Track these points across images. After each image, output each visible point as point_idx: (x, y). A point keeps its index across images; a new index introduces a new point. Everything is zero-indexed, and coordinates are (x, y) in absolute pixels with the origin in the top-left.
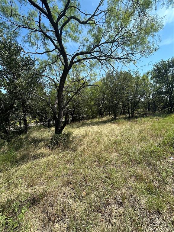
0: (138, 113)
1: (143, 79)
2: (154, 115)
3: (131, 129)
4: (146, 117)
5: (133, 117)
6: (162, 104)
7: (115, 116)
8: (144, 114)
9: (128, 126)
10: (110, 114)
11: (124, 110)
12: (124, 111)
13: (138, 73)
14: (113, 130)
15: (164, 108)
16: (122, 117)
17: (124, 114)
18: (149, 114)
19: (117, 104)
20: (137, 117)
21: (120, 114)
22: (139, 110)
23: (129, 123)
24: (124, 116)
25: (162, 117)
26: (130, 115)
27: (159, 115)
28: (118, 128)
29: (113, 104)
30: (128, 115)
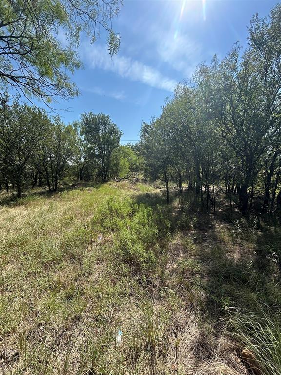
0: (65, 183)
1: (68, 132)
2: (86, 186)
3: (50, 210)
4: (75, 189)
5: (55, 190)
6: (96, 171)
7: (19, 191)
8: (73, 185)
9: (45, 207)
10: (7, 188)
11: (40, 178)
12: (40, 181)
13: (59, 120)
14: (12, 220)
15: (98, 175)
16: (35, 191)
17: (40, 186)
18: (80, 184)
19: (21, 168)
20: (62, 190)
21: (31, 186)
22: (67, 179)
23: (48, 201)
24: (40, 190)
25: (96, 188)
26: (51, 188)
27: (92, 186)
28: (25, 213)
29: (12, 166)
30: (48, 188)
